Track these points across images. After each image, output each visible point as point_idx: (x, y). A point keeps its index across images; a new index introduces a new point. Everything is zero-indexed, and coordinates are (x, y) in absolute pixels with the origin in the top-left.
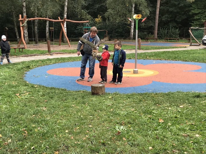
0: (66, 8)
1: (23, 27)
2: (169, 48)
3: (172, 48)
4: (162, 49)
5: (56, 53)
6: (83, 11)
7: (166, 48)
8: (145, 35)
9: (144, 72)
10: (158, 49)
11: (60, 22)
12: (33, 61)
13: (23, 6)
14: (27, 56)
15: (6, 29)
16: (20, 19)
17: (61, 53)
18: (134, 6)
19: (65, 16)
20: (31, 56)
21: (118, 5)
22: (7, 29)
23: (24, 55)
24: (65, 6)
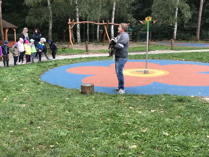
0: (114, 13)
1: (71, 29)
2: (201, 49)
3: (204, 49)
4: (193, 49)
5: (92, 53)
6: (128, 14)
7: (198, 49)
8: (188, 36)
9: (155, 72)
10: (189, 50)
11: (104, 25)
12: (65, 59)
13: (76, 11)
14: (67, 55)
15: (63, 31)
16: (69, 23)
17: (97, 52)
18: (177, 9)
19: (113, 19)
20: (71, 55)
21: (162, 9)
22: (65, 31)
23: (65, 54)
24: (113, 11)
